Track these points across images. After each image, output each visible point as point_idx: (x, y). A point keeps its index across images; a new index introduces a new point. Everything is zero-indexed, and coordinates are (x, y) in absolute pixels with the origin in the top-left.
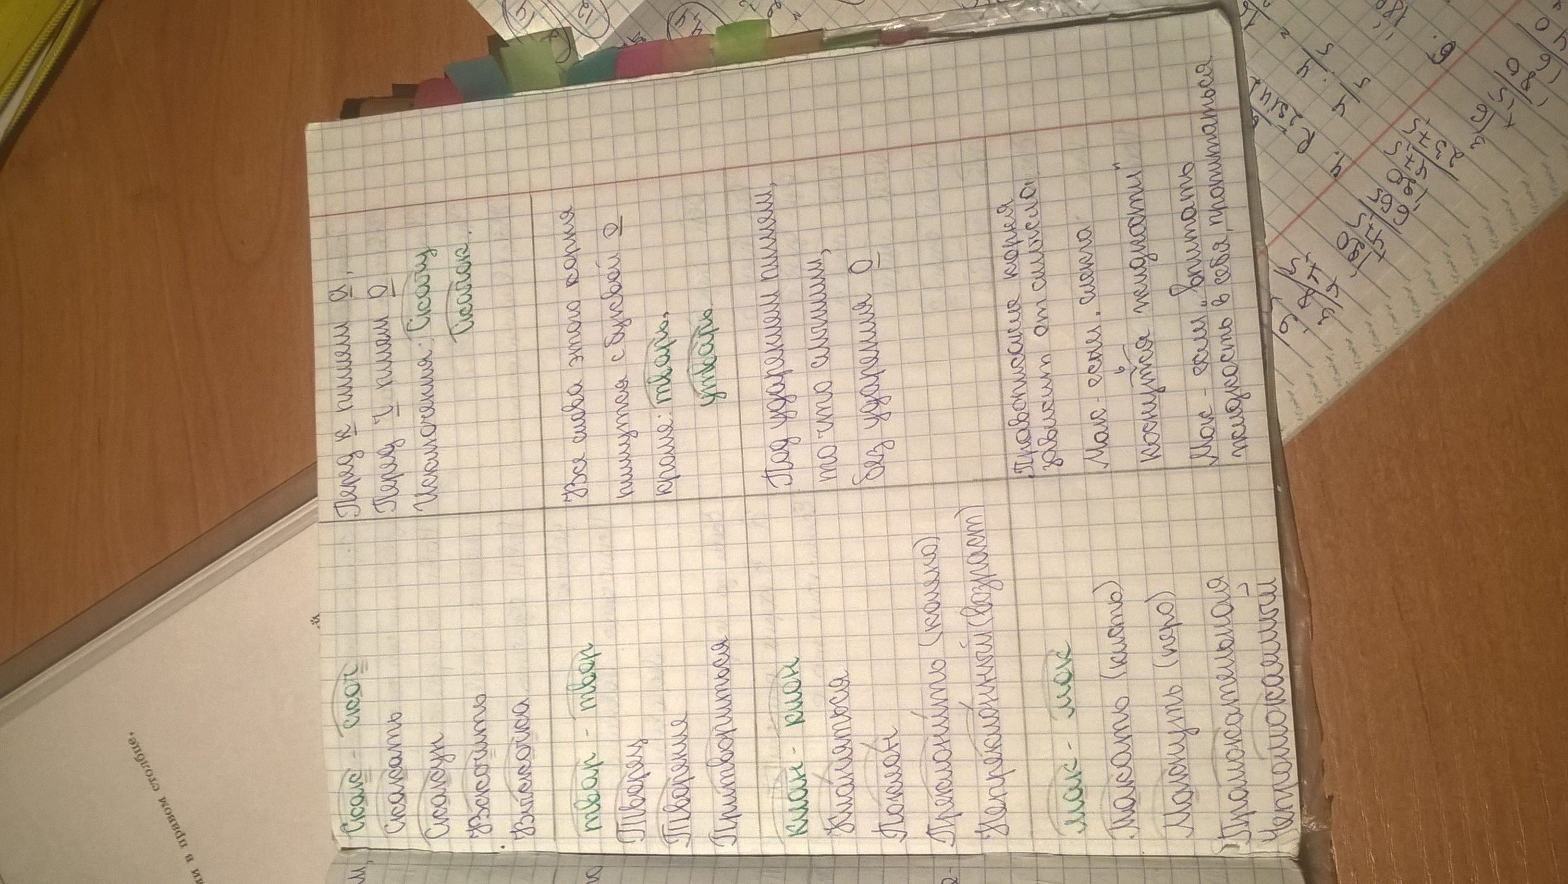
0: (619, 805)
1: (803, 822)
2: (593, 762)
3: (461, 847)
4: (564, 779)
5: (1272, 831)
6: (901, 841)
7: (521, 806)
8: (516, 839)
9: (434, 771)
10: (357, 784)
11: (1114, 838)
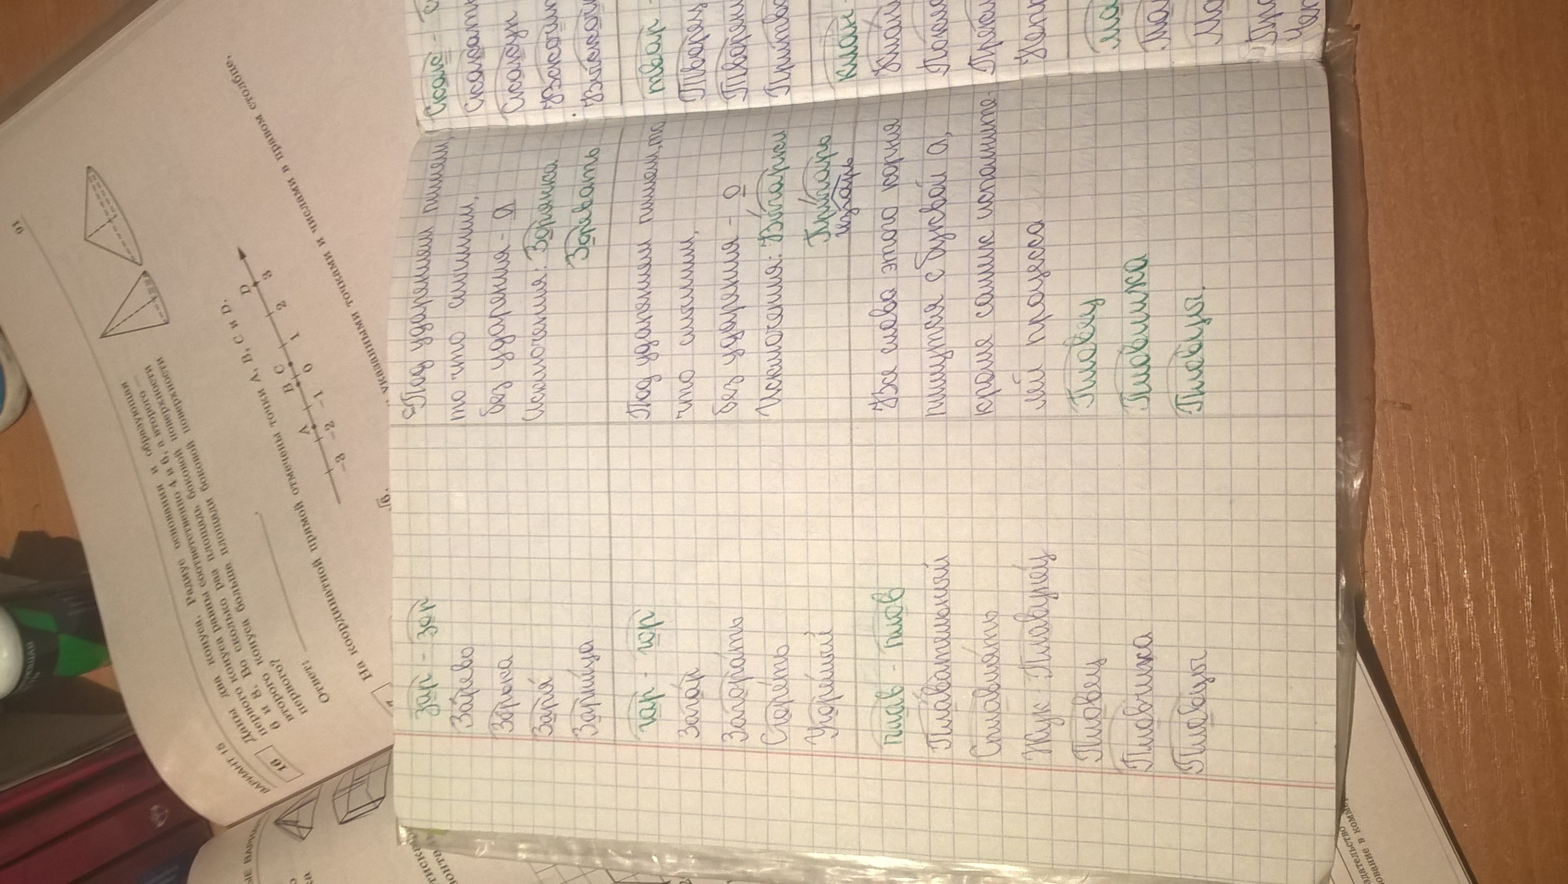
0: (681, 67)
1: (853, 66)
2: (655, 29)
3: (536, 120)
4: (629, 46)
5: (1297, 30)
6: (944, 75)
7: (590, 74)
8: (586, 106)
9: (508, 47)
10: (439, 67)
11: (1146, 51)
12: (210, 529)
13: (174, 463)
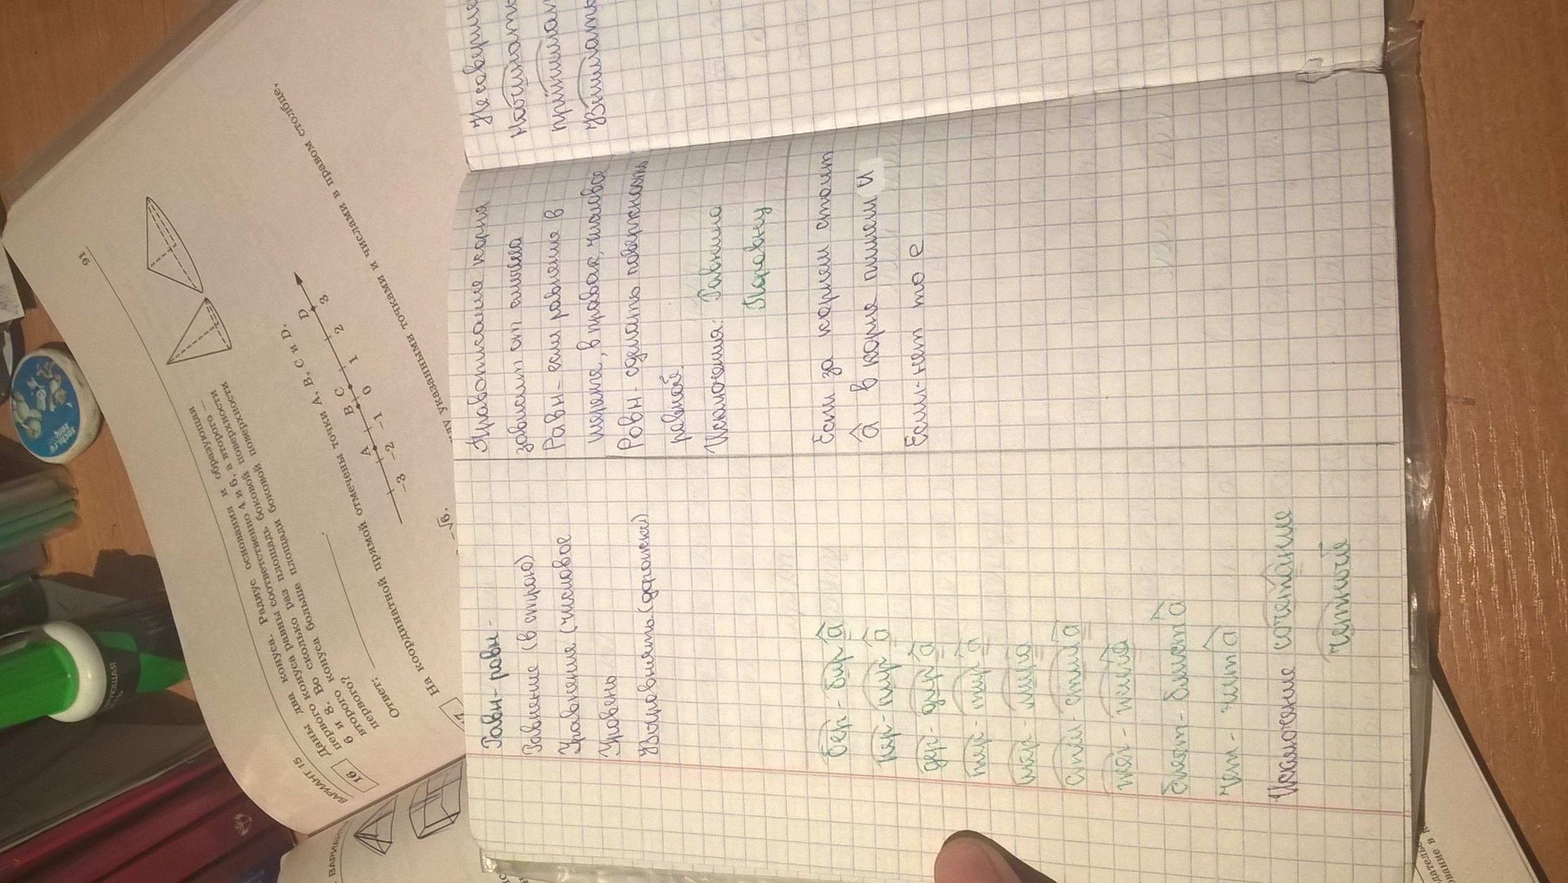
12: (279, 550)
13: (242, 484)
